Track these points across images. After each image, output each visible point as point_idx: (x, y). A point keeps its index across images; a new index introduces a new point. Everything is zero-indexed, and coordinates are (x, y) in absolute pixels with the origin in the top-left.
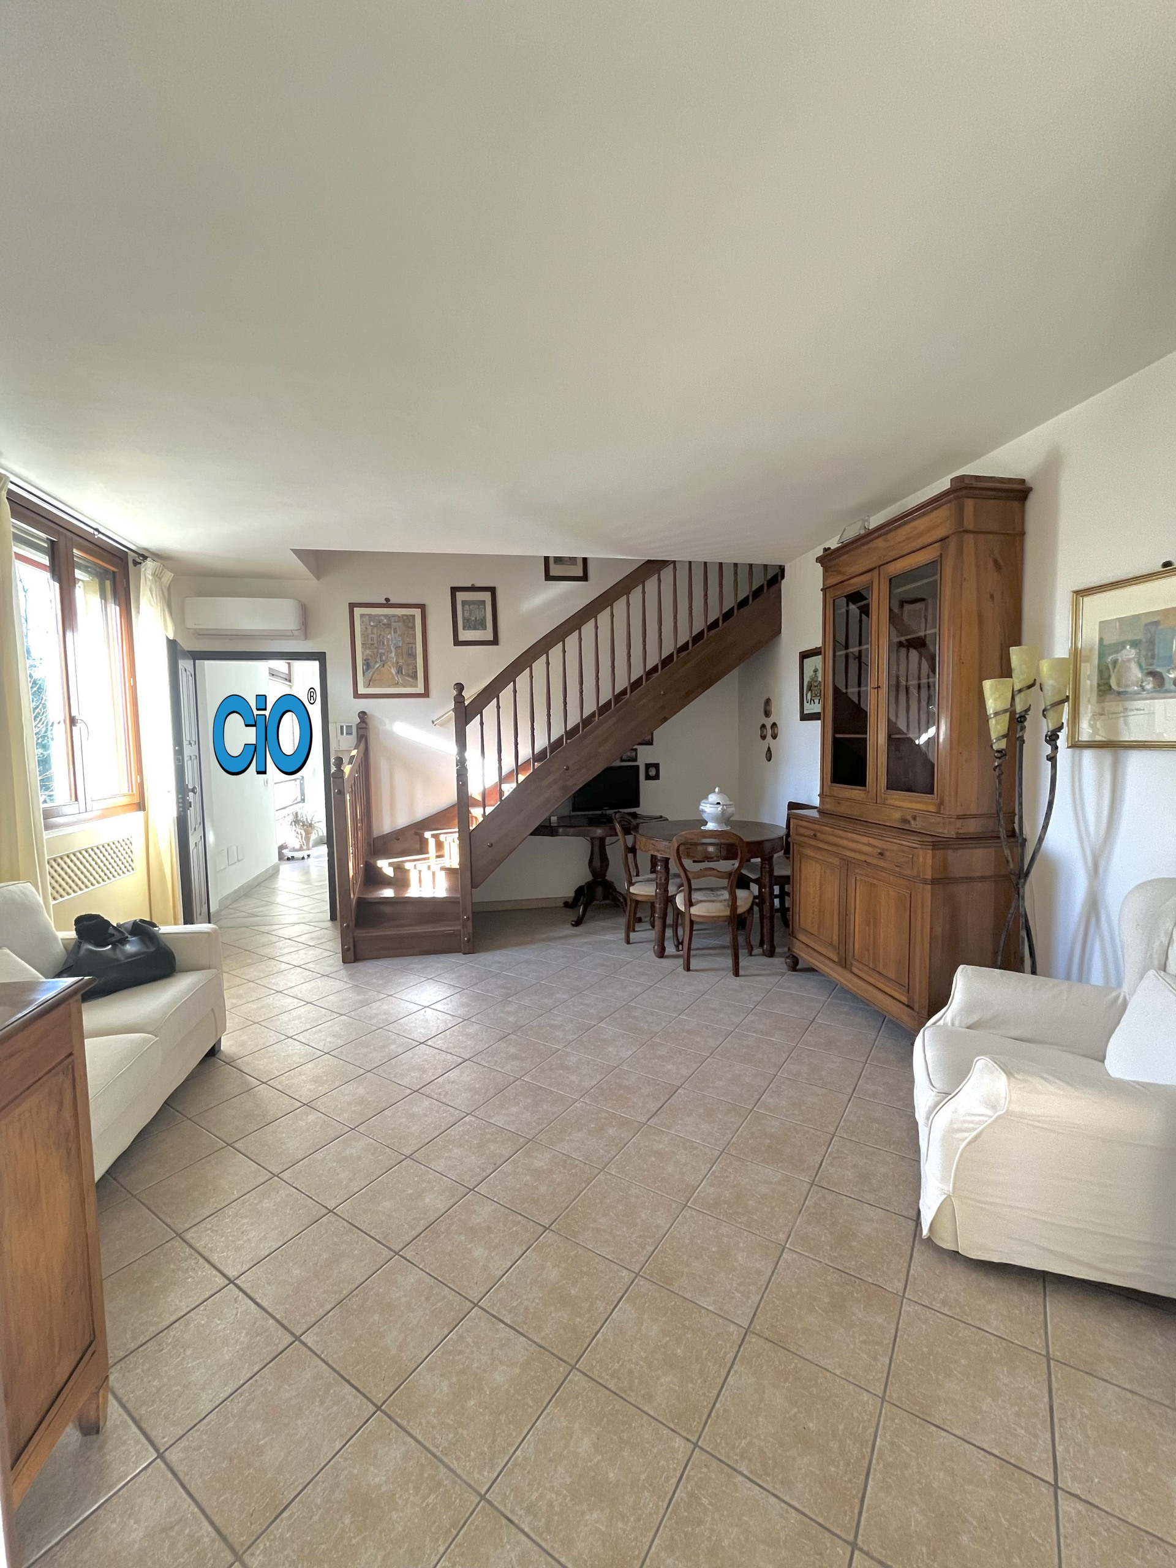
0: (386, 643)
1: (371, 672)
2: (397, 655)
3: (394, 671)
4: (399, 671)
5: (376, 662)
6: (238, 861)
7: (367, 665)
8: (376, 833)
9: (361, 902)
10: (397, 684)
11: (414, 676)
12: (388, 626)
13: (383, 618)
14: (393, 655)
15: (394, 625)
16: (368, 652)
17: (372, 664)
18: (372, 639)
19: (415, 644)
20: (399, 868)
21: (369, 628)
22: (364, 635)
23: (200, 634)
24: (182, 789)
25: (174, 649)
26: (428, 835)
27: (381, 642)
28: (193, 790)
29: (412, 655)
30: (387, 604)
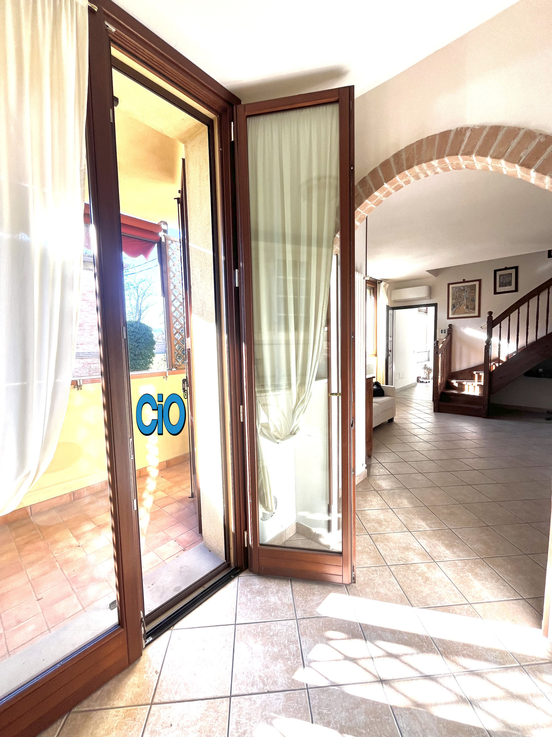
0: (462, 297)
1: (455, 309)
2: (467, 302)
3: (465, 308)
4: (467, 307)
5: (458, 305)
6: (402, 378)
7: (454, 306)
8: (453, 370)
9: (442, 393)
10: (466, 313)
11: (474, 309)
12: (464, 290)
13: (461, 287)
14: (465, 301)
15: (466, 289)
16: (454, 301)
17: (456, 306)
18: (456, 296)
19: (475, 296)
20: (460, 384)
21: (455, 292)
22: (453, 295)
23: (395, 301)
24: (388, 351)
25: (388, 308)
26: (475, 373)
27: (460, 297)
28: (390, 351)
29: (473, 301)
30: (464, 281)
